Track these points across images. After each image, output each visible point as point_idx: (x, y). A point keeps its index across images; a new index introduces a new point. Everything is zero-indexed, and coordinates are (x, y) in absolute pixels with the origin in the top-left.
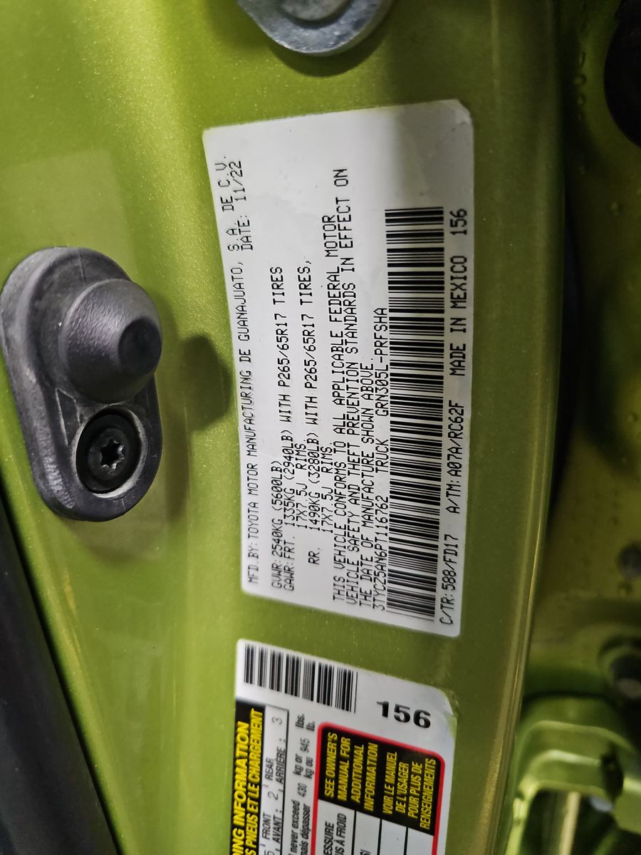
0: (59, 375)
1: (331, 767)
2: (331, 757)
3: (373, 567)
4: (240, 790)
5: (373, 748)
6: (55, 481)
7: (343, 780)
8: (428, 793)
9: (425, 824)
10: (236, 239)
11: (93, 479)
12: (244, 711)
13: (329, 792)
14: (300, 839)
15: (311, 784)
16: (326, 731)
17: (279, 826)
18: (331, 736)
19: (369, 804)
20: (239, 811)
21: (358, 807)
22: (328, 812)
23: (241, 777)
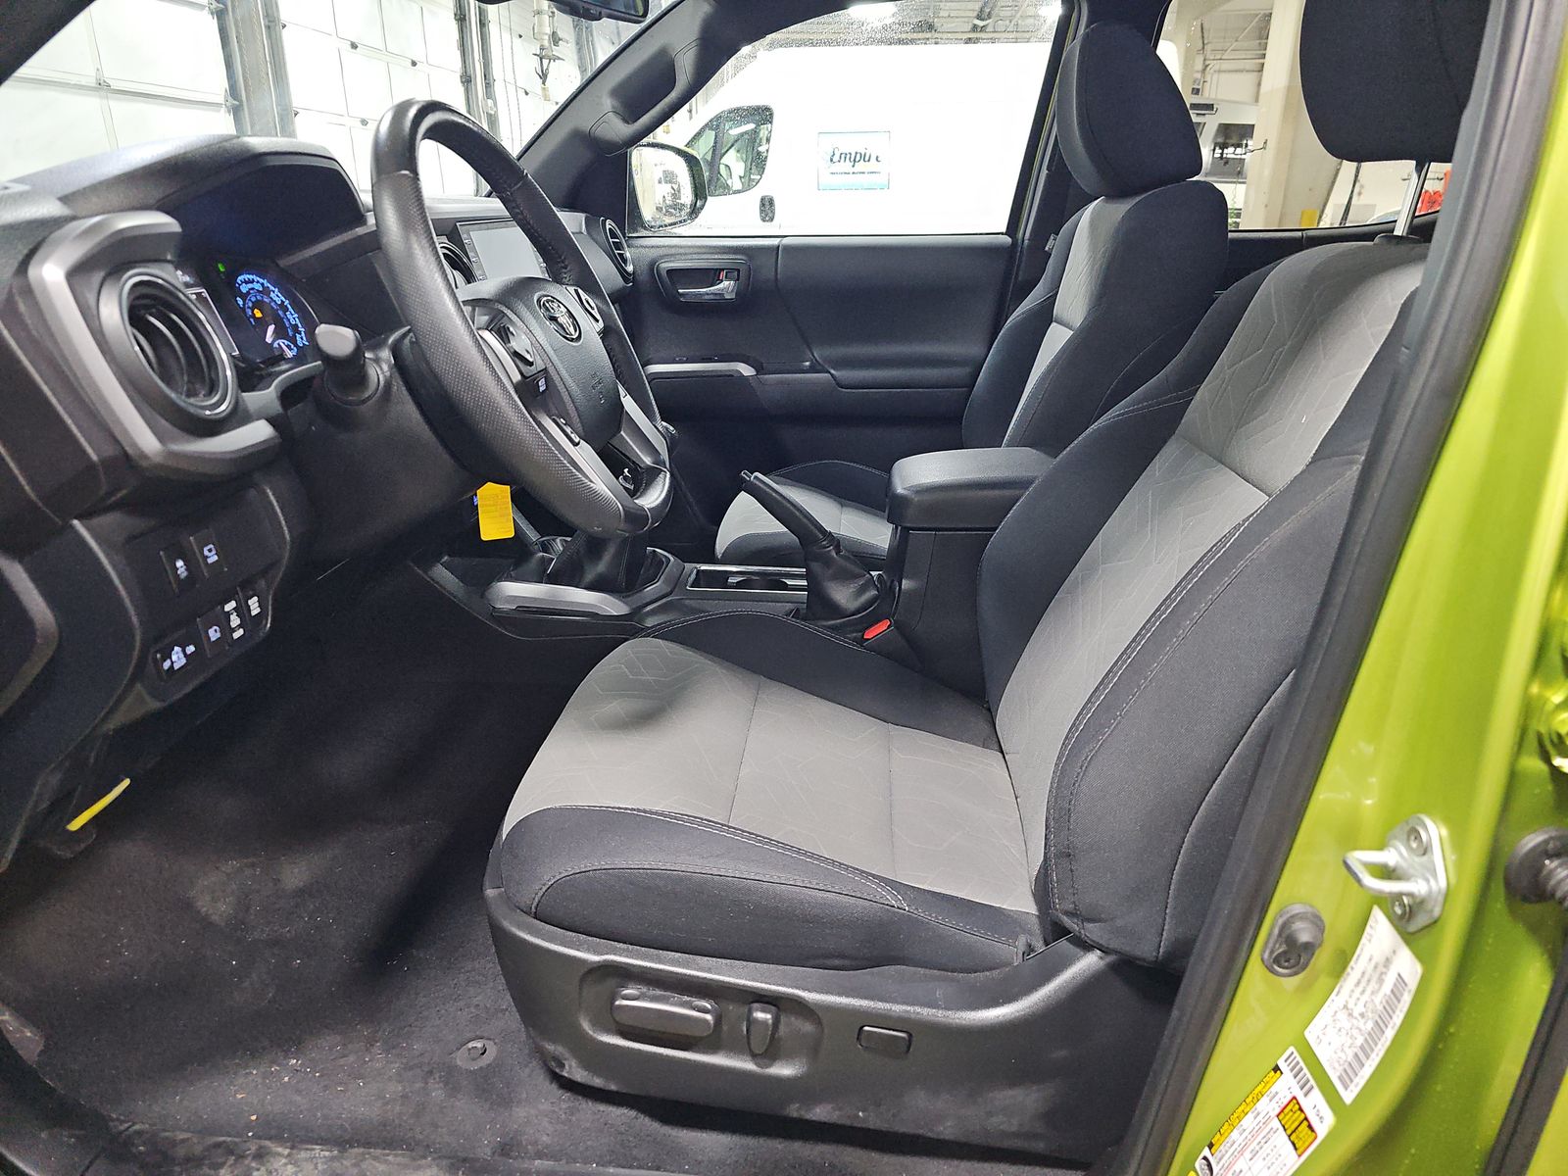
0: (1284, 935)
1: (1286, 1111)
2: (1289, 1107)
3: (1342, 1062)
4: (1256, 1091)
5: (1303, 1116)
6: (1266, 956)
7: (1287, 1117)
8: (1307, 1144)
9: (1299, 1152)
10: (1368, 937)
11: (1277, 961)
12: (1276, 1069)
13: (1281, 1117)
14: (1261, 1124)
15: (1278, 1111)
16: (1294, 1098)
17: (1258, 1114)
18: (1294, 1101)
19: (1289, 1132)
20: (1250, 1098)
21: (1285, 1130)
22: (1276, 1124)
23: (1259, 1088)
